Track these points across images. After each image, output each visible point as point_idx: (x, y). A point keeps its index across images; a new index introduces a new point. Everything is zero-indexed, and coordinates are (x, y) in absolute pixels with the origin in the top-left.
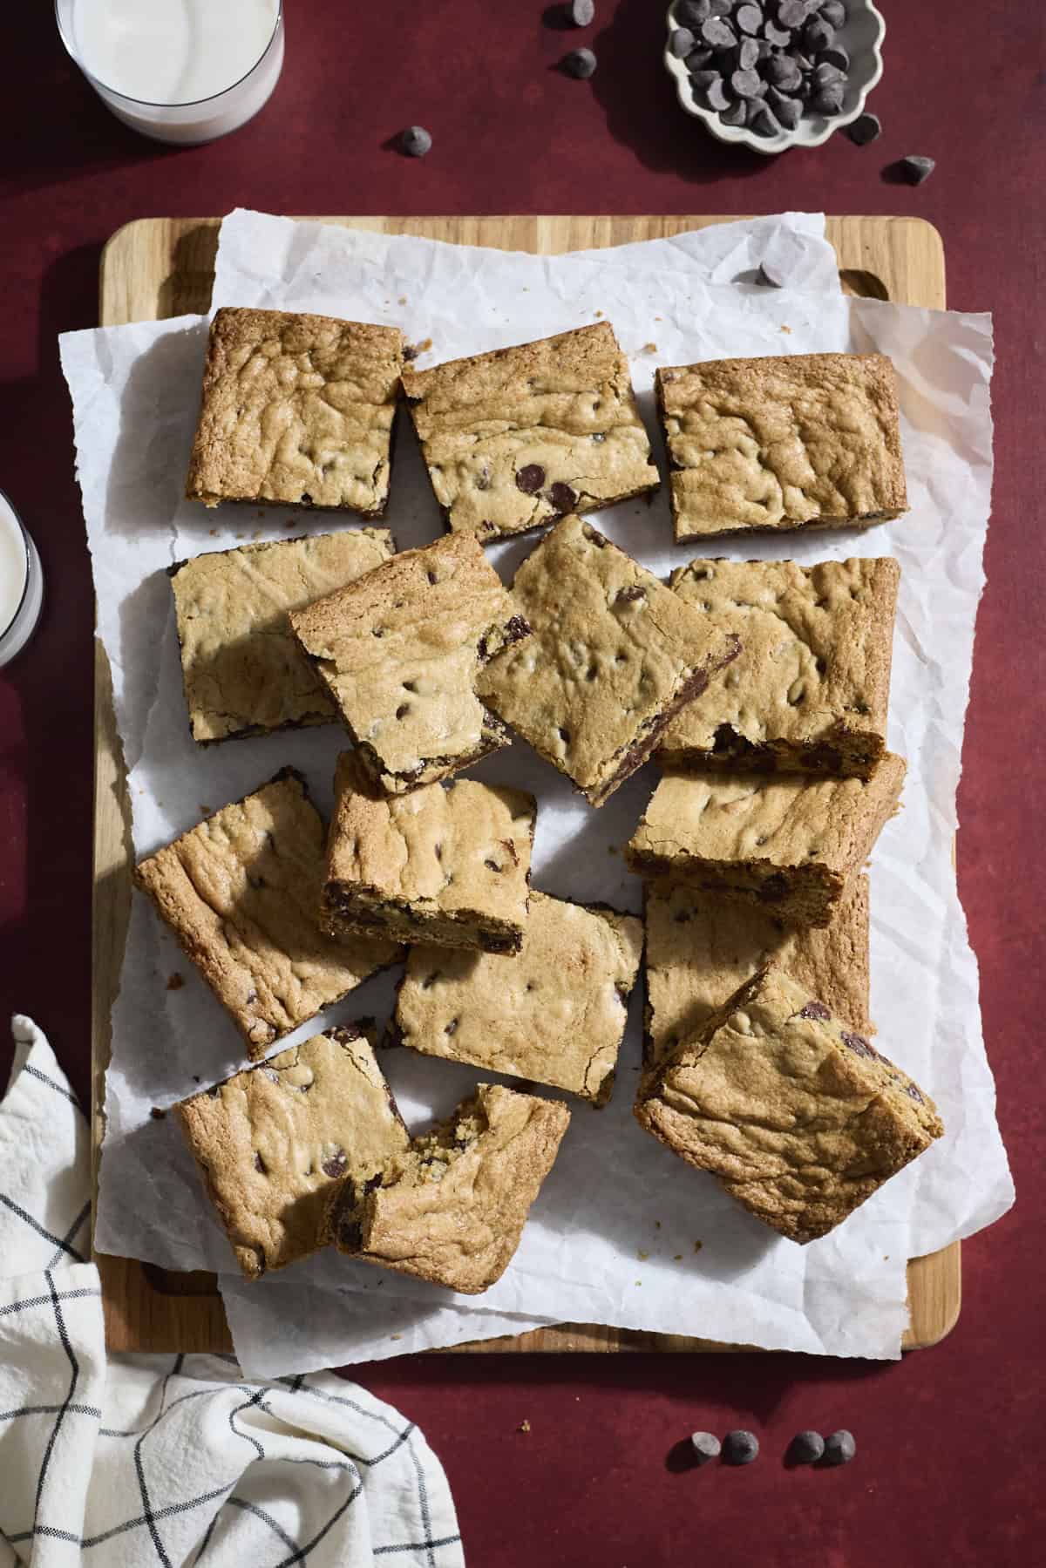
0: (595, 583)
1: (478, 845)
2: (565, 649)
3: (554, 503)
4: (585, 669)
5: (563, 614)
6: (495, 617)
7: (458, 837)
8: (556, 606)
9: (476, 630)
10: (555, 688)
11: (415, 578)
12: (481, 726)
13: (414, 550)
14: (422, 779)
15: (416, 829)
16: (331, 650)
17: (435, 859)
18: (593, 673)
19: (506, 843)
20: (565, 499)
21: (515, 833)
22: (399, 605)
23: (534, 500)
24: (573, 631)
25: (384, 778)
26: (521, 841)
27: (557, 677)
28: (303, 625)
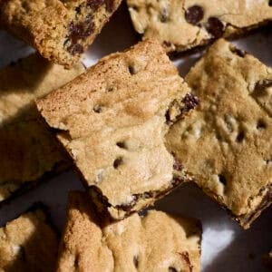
0: (240, 78)
1: (164, 256)
2: (221, 122)
3: (209, 31)
4: (235, 134)
5: (219, 99)
6: (176, 94)
7: (150, 250)
8: (214, 95)
9: (164, 104)
10: (215, 148)
11: (120, 71)
12: (172, 170)
13: (118, 53)
14: (135, 208)
15: (120, 245)
16: (65, 123)
17: (134, 267)
18: (241, 136)
19: (183, 255)
20: (216, 27)
21: (189, 247)
22: (111, 90)
23: (196, 29)
24: (226, 109)
25: (110, 209)
26: (192, 252)
27: (216, 140)
28: (45, 107)
